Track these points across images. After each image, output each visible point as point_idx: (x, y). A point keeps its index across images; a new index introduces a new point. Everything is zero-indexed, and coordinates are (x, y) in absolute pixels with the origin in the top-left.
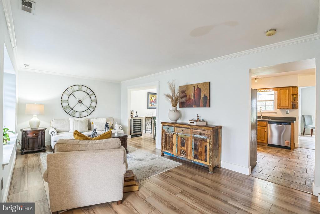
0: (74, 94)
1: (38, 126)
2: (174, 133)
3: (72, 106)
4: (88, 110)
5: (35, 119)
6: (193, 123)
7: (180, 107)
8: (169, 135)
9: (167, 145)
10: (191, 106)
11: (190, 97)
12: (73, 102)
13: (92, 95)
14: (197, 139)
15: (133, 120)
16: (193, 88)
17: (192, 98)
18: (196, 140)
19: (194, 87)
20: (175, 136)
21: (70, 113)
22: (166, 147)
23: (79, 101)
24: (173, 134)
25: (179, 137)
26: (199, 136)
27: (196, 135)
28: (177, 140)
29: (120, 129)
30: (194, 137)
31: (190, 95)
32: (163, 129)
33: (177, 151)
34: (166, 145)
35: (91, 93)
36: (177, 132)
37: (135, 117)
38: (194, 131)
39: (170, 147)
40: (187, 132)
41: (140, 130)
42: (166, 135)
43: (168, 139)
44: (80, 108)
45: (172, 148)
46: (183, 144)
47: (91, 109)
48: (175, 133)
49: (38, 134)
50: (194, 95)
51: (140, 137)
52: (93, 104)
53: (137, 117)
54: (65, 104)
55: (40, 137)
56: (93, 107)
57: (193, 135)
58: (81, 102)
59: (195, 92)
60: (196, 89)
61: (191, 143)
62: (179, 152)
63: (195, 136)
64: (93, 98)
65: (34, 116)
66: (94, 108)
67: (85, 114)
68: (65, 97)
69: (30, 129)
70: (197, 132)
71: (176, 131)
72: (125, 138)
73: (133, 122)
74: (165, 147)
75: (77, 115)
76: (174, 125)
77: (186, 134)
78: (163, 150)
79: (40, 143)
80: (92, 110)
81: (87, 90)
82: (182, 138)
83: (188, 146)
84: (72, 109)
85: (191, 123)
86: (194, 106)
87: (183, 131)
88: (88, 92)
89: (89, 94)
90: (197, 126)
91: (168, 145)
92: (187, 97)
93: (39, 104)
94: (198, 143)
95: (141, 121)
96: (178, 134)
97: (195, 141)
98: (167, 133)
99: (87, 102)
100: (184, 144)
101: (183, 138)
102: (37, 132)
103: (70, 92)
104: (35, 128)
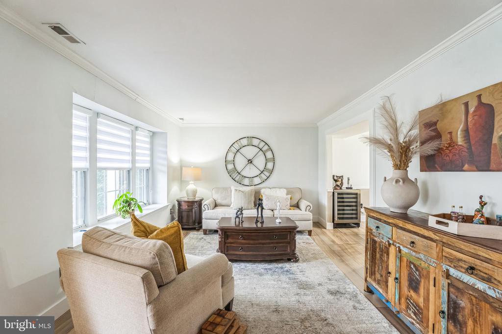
0: (243, 150)
1: (194, 196)
2: (391, 242)
3: (239, 169)
4: (262, 175)
5: (191, 186)
6: (446, 224)
7: (421, 171)
8: (380, 245)
9: (377, 269)
10: (455, 167)
11: (451, 138)
12: (240, 162)
13: (267, 150)
14: (461, 286)
15: (339, 194)
16: (463, 107)
17: (460, 141)
18: (454, 285)
19: (466, 105)
20: (392, 250)
21: (236, 179)
22: (375, 274)
23: (249, 160)
24: (390, 244)
25: (405, 259)
26: (467, 278)
27: (455, 267)
28: (398, 264)
29: (307, 210)
30: (448, 275)
31: (450, 133)
32: (369, 225)
33: (397, 297)
34: (374, 271)
35: (266, 147)
36: (399, 243)
37: (347, 188)
38: (448, 253)
39: (382, 276)
40: (426, 251)
41: (354, 216)
42: (374, 242)
43: (378, 256)
44: (250, 171)
45: (387, 282)
46: (414, 285)
47: (267, 172)
48: (393, 244)
49: (192, 206)
50: (466, 131)
51: (355, 230)
52: (270, 165)
53: (351, 188)
54: (230, 167)
55: (194, 210)
56: (269, 170)
57: (444, 267)
58: (251, 162)
59: (470, 119)
60: (472, 110)
61: (439, 290)
62: (403, 300)
63: (452, 271)
64: (269, 155)
65: (190, 182)
66: (271, 172)
67: (257, 181)
68: (230, 157)
69: (186, 199)
70: (460, 260)
71: (398, 238)
72: (290, 232)
73: (338, 198)
74: (373, 273)
75: (246, 181)
76: (390, 221)
77: (422, 256)
78: (368, 279)
79: (194, 218)
80: (268, 174)
81: (259, 143)
82: (410, 262)
83: (428, 294)
84: (239, 173)
85: (438, 222)
86: (466, 167)
87: (413, 243)
88: (261, 146)
89: (263, 149)
90: (459, 237)
91: (379, 269)
92: (443, 138)
93: (196, 167)
94: (463, 303)
95: (356, 198)
96: (402, 247)
97: (452, 290)
98: (376, 237)
99: (260, 162)
100: (416, 283)
101: (413, 263)
102: (191, 203)
103: (236, 148)
104: (191, 199)
